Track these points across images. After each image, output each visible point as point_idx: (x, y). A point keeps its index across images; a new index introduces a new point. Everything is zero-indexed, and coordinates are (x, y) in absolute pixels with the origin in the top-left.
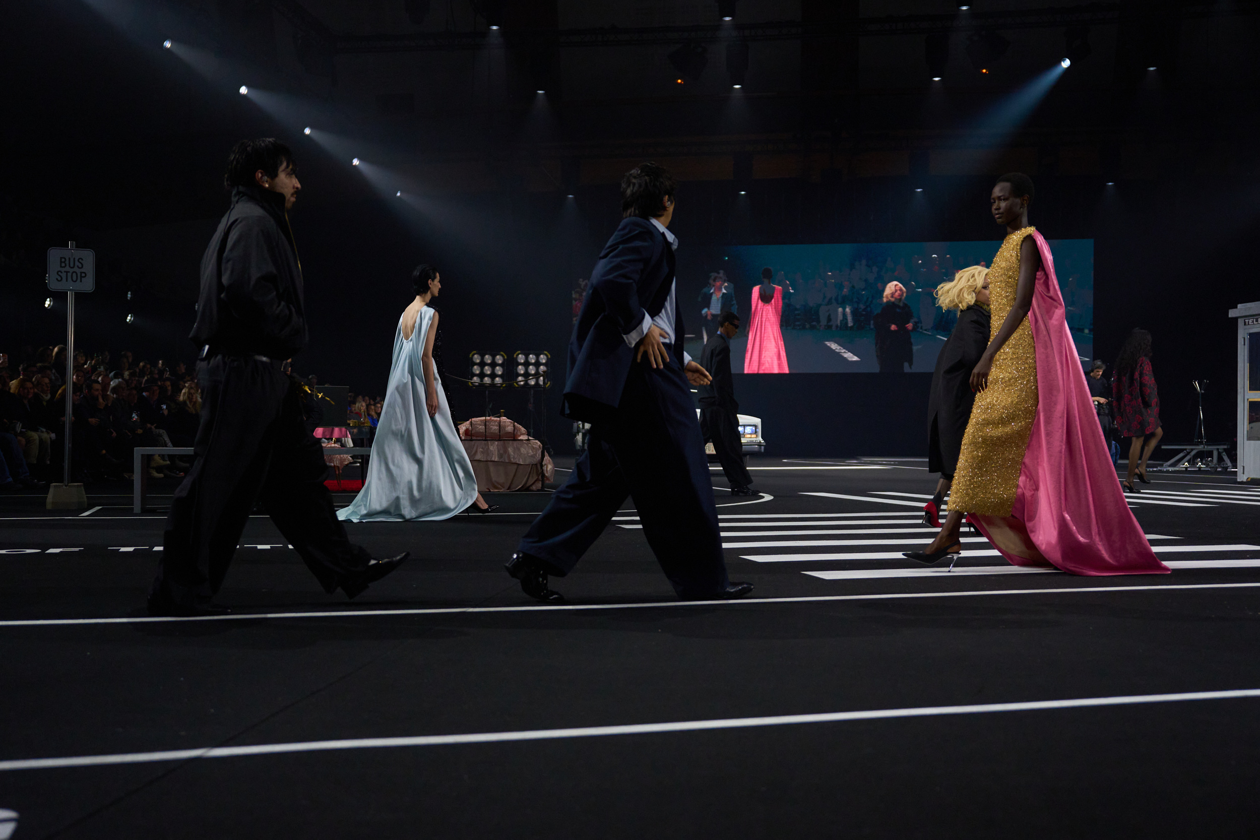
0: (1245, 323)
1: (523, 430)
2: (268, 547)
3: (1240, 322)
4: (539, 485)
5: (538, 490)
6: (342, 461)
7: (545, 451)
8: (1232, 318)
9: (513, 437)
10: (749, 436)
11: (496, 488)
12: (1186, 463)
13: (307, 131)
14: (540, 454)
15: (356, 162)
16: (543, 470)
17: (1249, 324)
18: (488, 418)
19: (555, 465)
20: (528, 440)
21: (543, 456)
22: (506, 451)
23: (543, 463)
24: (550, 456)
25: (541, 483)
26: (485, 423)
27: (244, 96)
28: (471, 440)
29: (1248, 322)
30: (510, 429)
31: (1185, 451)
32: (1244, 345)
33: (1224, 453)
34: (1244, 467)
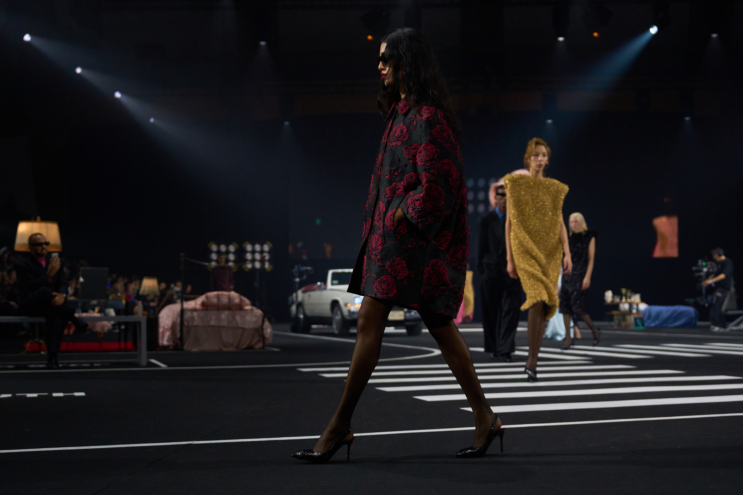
1: (247, 301)
2: (35, 395)
4: (260, 345)
5: (260, 349)
6: (103, 327)
7: (266, 318)
9: (240, 307)
11: (226, 347)
13: (79, 70)
14: (261, 320)
15: (118, 95)
16: (263, 333)
18: (220, 293)
19: (274, 329)
20: (252, 310)
21: (263, 322)
22: (234, 318)
23: (264, 328)
24: (270, 321)
25: (261, 343)
26: (218, 297)
27: (27, 43)
28: (207, 310)
30: (237, 301)
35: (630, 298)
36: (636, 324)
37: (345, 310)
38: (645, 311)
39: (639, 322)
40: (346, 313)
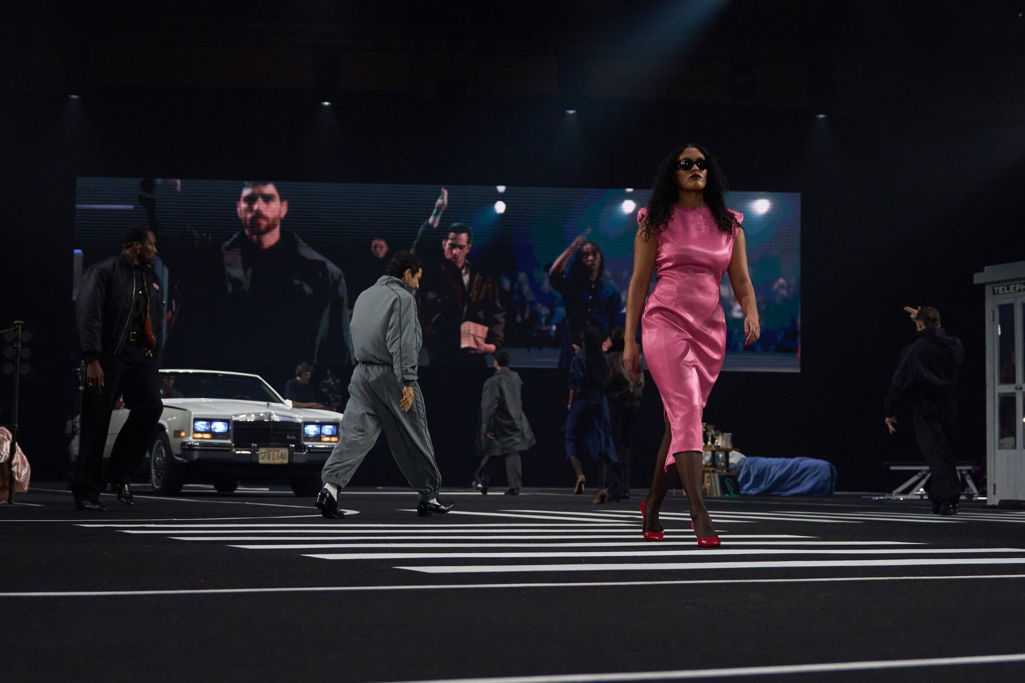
0: (994, 291)
3: (988, 290)
7: (17, 444)
8: (978, 285)
10: (327, 439)
12: (922, 490)
14: (9, 448)
16: (12, 473)
17: (998, 293)
23: (14, 462)
25: (8, 492)
29: (998, 290)
31: (920, 474)
32: (993, 320)
33: (968, 476)
34: (995, 485)
35: (713, 441)
36: (724, 489)
37: (174, 443)
38: (739, 467)
39: (727, 484)
40: (176, 450)
